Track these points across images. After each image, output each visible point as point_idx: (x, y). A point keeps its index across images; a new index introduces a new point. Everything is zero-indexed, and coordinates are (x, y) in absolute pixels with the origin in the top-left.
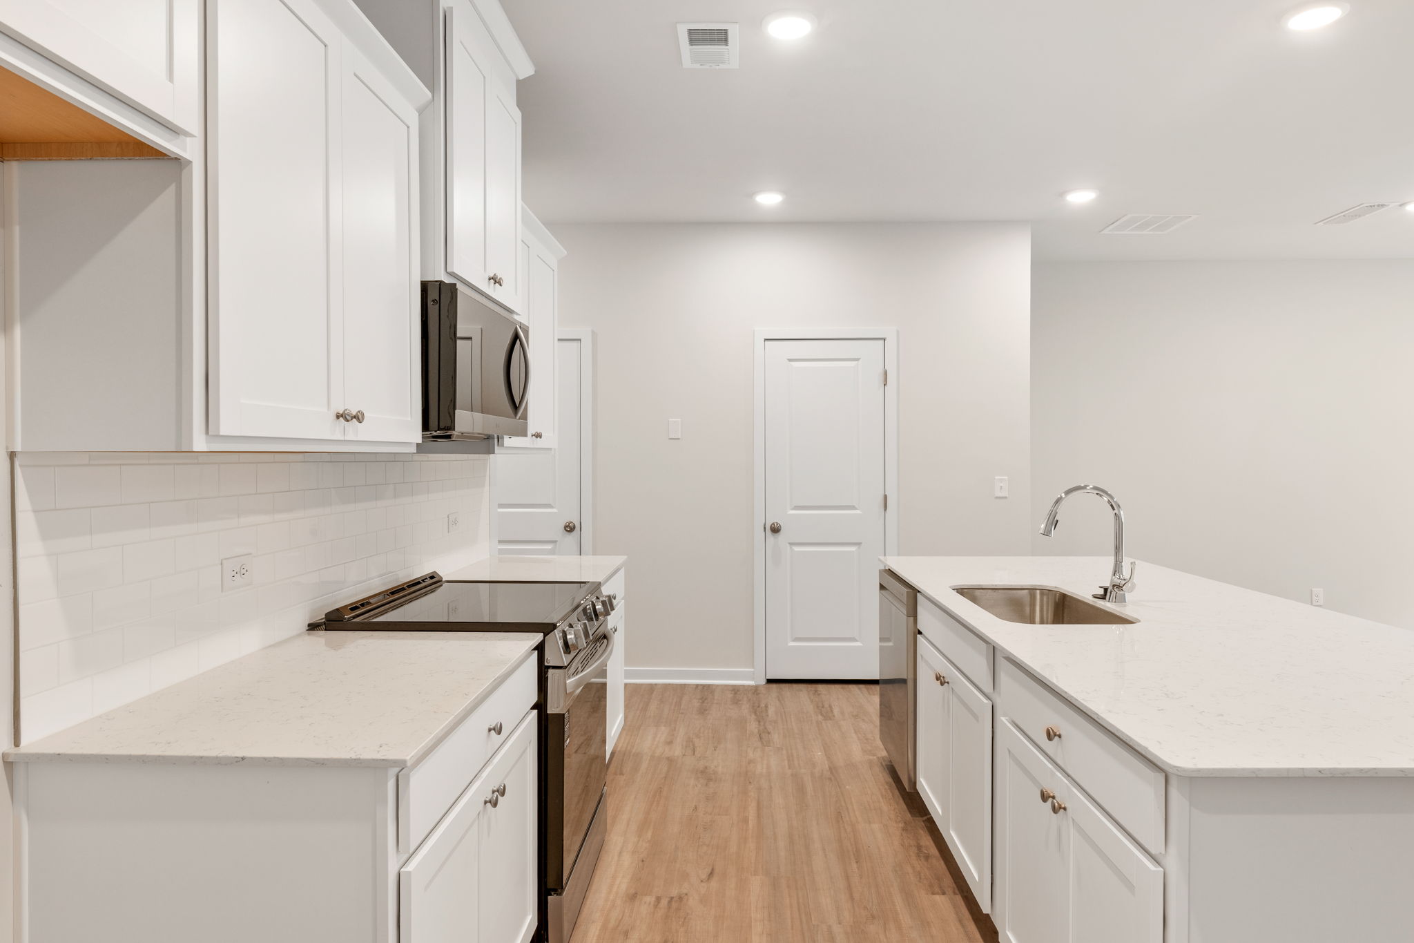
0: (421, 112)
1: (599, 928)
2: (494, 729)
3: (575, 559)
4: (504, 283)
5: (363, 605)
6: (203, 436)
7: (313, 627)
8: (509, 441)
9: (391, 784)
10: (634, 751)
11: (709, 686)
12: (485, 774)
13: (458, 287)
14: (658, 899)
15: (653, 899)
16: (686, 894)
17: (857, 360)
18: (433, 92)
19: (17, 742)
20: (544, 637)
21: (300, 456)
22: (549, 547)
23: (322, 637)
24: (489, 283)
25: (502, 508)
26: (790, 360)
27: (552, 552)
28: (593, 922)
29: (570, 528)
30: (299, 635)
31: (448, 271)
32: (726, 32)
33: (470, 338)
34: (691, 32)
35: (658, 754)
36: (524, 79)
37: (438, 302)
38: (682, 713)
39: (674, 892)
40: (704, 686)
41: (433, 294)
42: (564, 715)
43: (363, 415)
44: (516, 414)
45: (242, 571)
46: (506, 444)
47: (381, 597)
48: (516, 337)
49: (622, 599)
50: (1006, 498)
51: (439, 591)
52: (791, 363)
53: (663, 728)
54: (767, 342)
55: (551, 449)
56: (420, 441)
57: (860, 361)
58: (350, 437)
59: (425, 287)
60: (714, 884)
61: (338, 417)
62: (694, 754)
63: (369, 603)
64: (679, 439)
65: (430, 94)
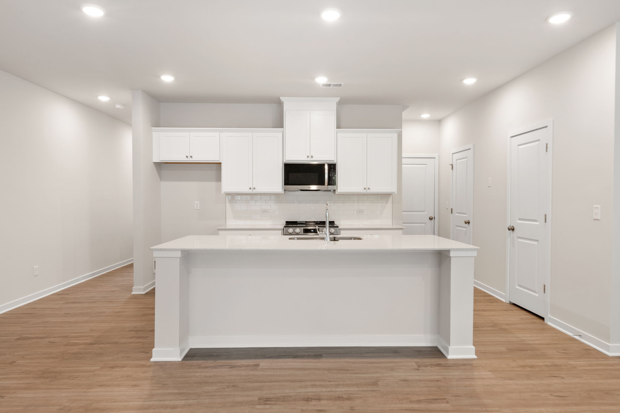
17: (539, 140)
24: (308, 158)
26: (519, 145)
31: (286, 160)
43: (255, 188)
45: (266, 212)
52: (519, 147)
54: (511, 138)
58: (254, 191)
61: (250, 189)
64: (490, 187)
65: (283, 129)
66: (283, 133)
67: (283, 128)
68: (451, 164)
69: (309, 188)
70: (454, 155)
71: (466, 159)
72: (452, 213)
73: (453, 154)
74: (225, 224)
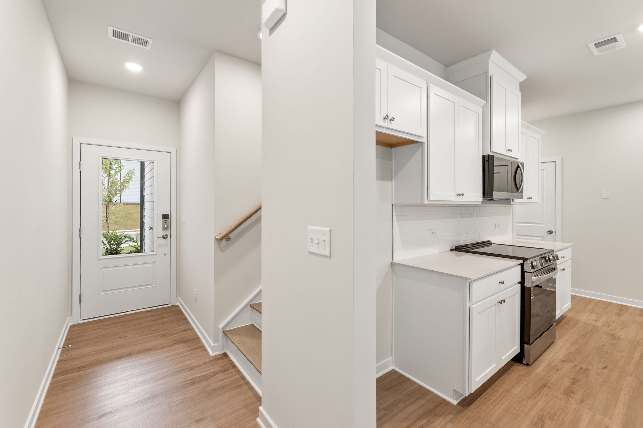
0: (483, 108)
1: (546, 364)
2: (501, 282)
3: (553, 243)
4: (513, 151)
5: (466, 246)
6: (426, 200)
7: (452, 250)
8: (516, 200)
9: (468, 284)
10: (576, 319)
11: (626, 306)
12: (498, 294)
13: (494, 156)
14: (575, 366)
15: (573, 365)
16: (590, 369)
18: (486, 101)
19: (393, 261)
20: (524, 262)
21: (449, 205)
22: (541, 239)
23: (454, 253)
24: (507, 152)
25: (517, 223)
27: (542, 240)
28: (544, 362)
29: (550, 232)
30: (448, 251)
31: (491, 151)
32: (615, 38)
33: (507, 166)
34: (595, 44)
35: (588, 322)
36: (522, 81)
37: (488, 161)
38: (606, 312)
39: (584, 366)
40: (623, 305)
41: (486, 159)
42: (531, 288)
43: (464, 194)
44: (518, 192)
45: (434, 233)
46: (515, 202)
47: (471, 245)
48: (518, 167)
49: (570, 259)
51: (491, 246)
53: (594, 315)
55: (537, 203)
56: (482, 201)
58: (461, 200)
59: (484, 157)
60: (605, 371)
61: (457, 195)
62: (609, 327)
63: (467, 246)
64: (608, 198)
74: (391, 261)
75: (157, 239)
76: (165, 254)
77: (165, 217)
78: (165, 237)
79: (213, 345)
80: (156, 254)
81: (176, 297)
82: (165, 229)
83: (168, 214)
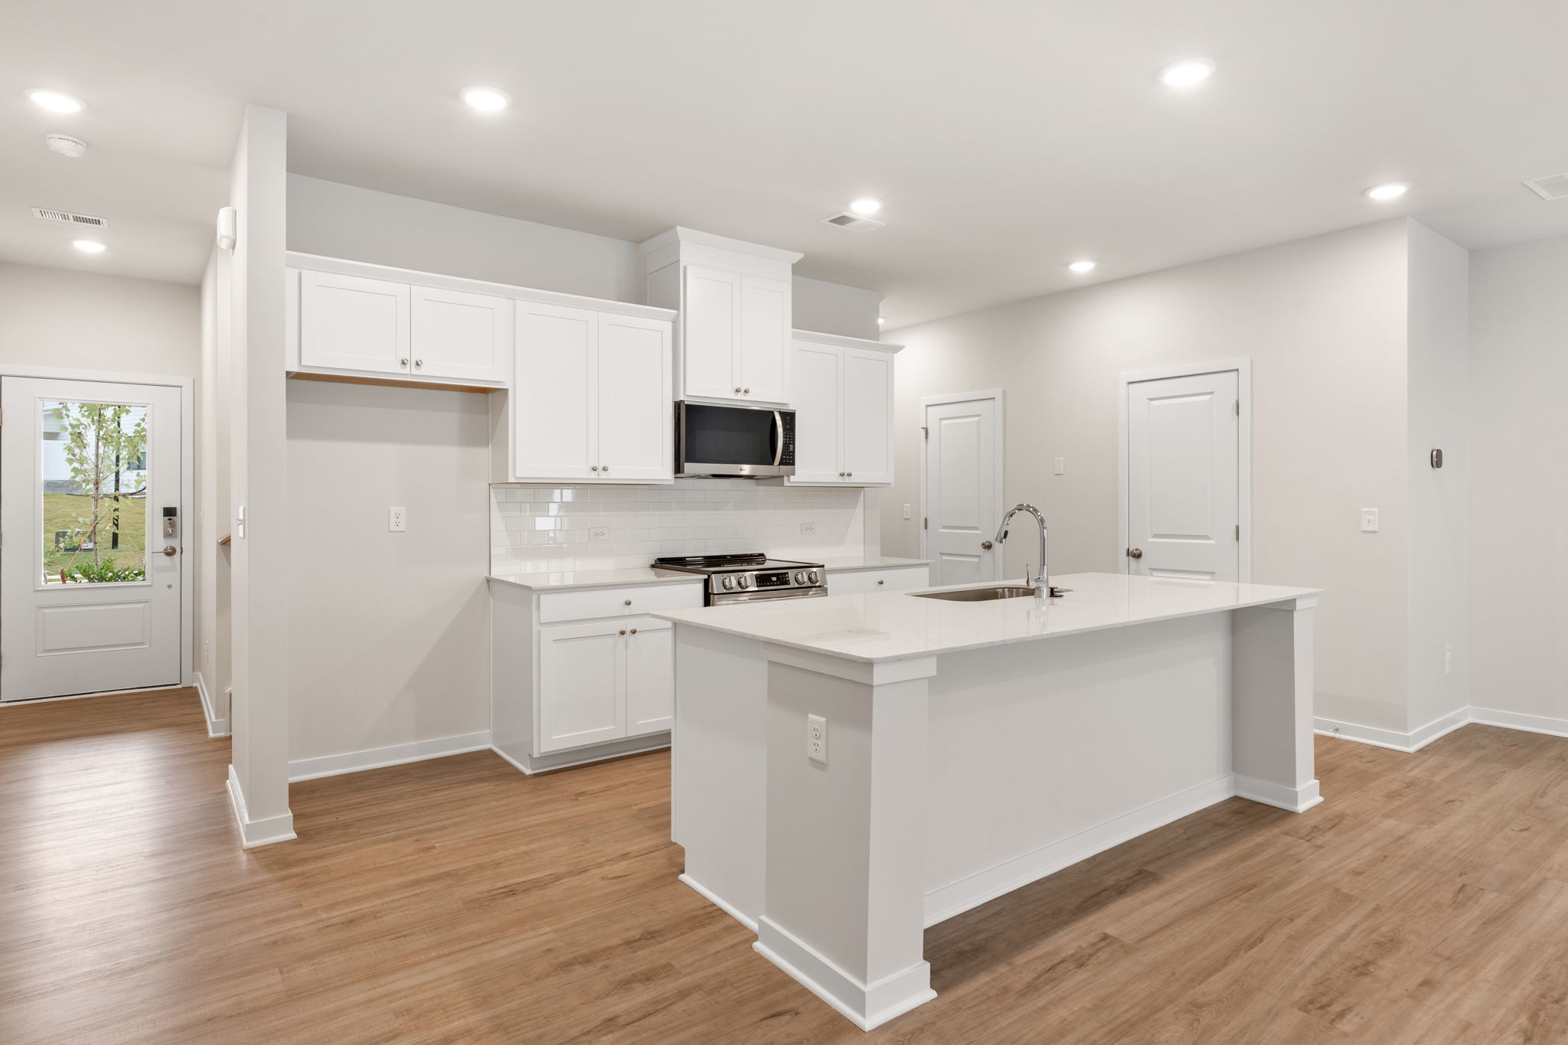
6: (513, 477)
9: (535, 597)
12: (622, 621)
13: (687, 402)
17: (1212, 393)
18: (677, 310)
19: (490, 575)
20: (708, 577)
22: (976, 560)
24: (737, 393)
26: (1150, 399)
29: (986, 546)
30: (644, 568)
31: (686, 394)
32: (845, 216)
34: (831, 221)
36: (798, 262)
43: (607, 468)
44: (774, 464)
45: (601, 534)
46: (793, 480)
50: (1375, 532)
52: (1151, 402)
54: (1131, 385)
56: (672, 479)
57: (1215, 394)
58: (603, 477)
59: (678, 405)
61: (592, 469)
64: (1061, 474)
65: (675, 311)
66: (675, 322)
67: (677, 308)
68: (925, 426)
69: (741, 470)
70: (929, 408)
71: (978, 418)
72: (926, 528)
73: (927, 406)
74: (488, 575)
75: (153, 557)
76: (170, 586)
77: (170, 512)
78: (170, 553)
79: (214, 720)
80: (151, 586)
81: (194, 671)
82: (168, 535)
83: (176, 508)
